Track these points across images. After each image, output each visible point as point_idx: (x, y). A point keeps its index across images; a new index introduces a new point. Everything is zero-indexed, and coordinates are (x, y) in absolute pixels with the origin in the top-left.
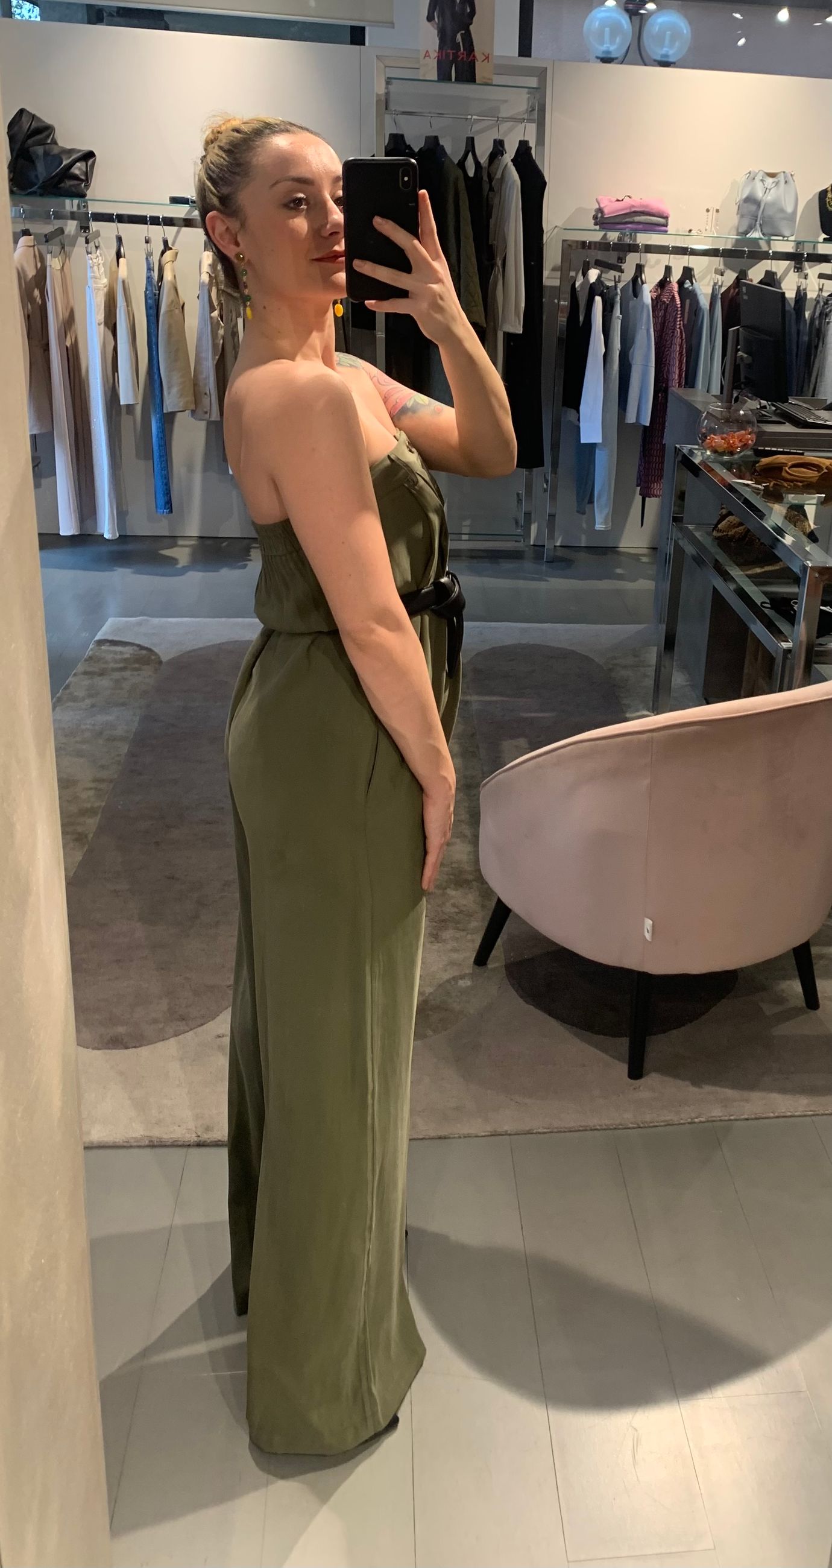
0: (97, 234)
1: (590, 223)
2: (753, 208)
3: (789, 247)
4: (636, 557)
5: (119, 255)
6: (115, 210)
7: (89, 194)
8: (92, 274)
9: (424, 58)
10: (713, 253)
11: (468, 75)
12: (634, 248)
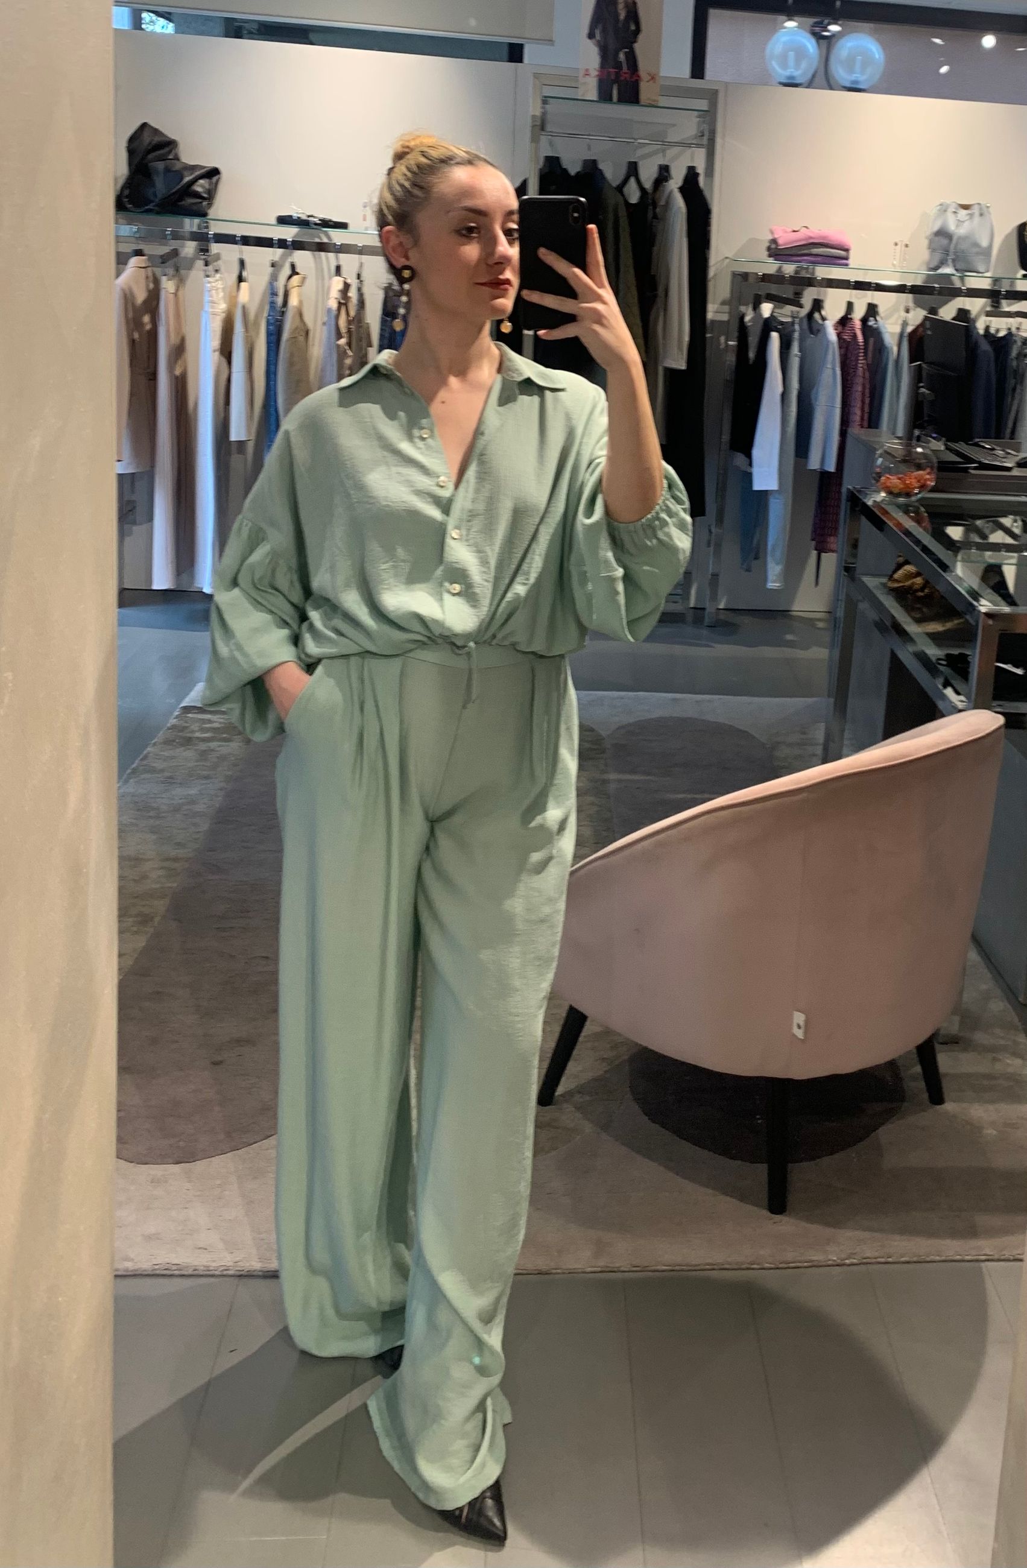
0: (218, 257)
1: (763, 254)
2: (945, 242)
3: (984, 284)
4: (811, 622)
5: (240, 279)
6: (240, 231)
7: (212, 213)
8: (210, 299)
9: (583, 77)
10: (900, 289)
11: (631, 95)
12: (811, 282)
